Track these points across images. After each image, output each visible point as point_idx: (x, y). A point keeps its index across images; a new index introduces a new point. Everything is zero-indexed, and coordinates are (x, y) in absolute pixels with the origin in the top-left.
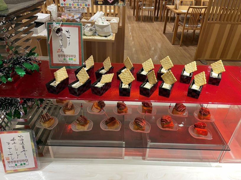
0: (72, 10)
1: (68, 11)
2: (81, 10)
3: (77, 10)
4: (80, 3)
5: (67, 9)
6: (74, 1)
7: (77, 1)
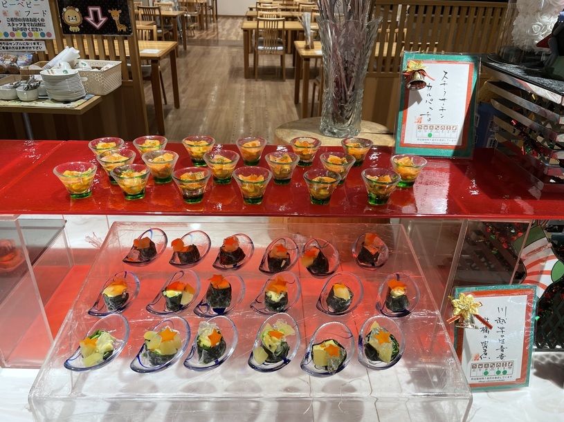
0: (13, 45)
1: (3, 48)
2: (33, 45)
3: (23, 46)
4: (28, 31)
5: (1, 45)
6: (15, 27)
7: (22, 26)
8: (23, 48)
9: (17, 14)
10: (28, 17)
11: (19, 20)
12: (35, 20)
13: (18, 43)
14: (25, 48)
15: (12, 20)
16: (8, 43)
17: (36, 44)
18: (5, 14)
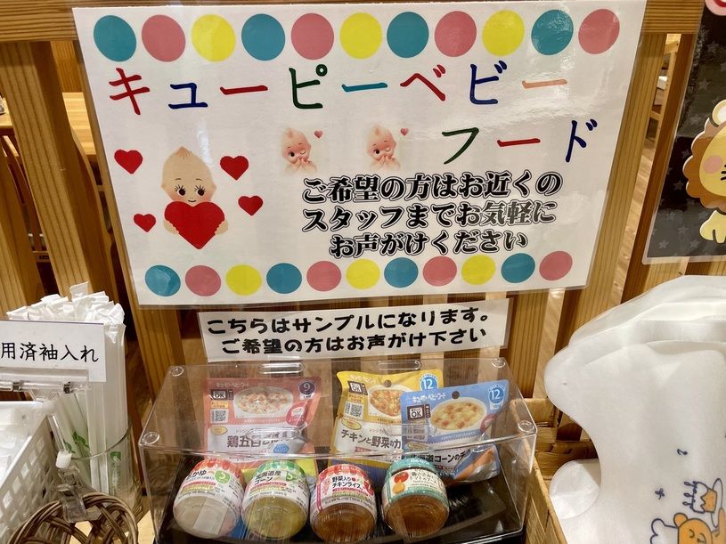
0: (312, 333)
1: (250, 346)
2: (439, 326)
3: (375, 331)
4: (430, 252)
5: (233, 334)
6: (352, 231)
7: (401, 226)
8: (377, 340)
9: (382, 149)
10: (457, 170)
11: (388, 188)
12: (496, 183)
13: (348, 319)
14: (387, 342)
15: (340, 189)
16: (284, 322)
17: (459, 316)
18: (297, 152)
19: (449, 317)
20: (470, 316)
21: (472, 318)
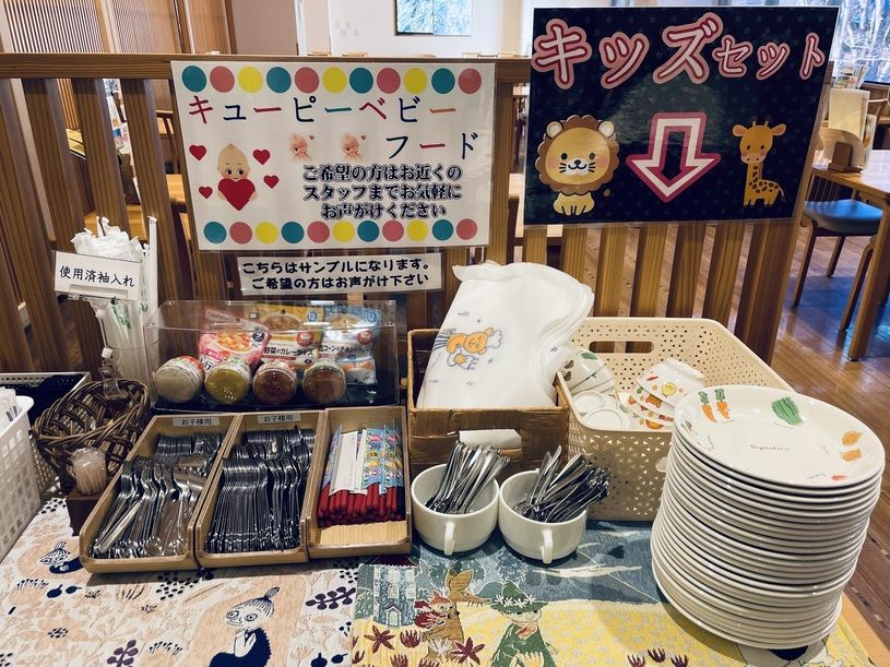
0: (312, 274)
1: (271, 283)
2: (396, 271)
3: (354, 274)
4: (386, 217)
5: (260, 274)
6: (335, 201)
7: (366, 199)
8: (356, 281)
9: (351, 148)
10: (398, 162)
11: (357, 173)
12: (422, 172)
13: (336, 264)
14: (363, 282)
15: (326, 173)
16: (293, 265)
17: (409, 264)
18: (299, 148)
19: (402, 264)
20: (416, 264)
21: (418, 266)
